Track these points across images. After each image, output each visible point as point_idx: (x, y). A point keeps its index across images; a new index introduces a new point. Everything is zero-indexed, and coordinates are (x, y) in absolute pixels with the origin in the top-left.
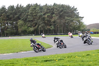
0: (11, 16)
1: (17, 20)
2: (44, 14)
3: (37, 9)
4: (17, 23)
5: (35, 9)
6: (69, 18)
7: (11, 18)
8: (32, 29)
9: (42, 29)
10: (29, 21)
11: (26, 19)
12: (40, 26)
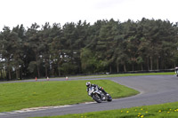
0: (69, 41)
1: (79, 48)
2: (126, 38)
3: (114, 28)
4: (79, 53)
5: (110, 28)
6: (168, 44)
7: (69, 45)
8: (104, 63)
9: (122, 63)
10: (100, 50)
11: (95, 46)
12: (118, 58)
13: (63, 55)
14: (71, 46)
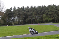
0: (39, 12)
1: (42, 14)
2: (58, 11)
3: (54, 7)
4: (42, 16)
5: (53, 7)
7: (39, 13)
8: (51, 19)
9: (57, 19)
10: (49, 15)
11: (48, 14)
12: (56, 18)
13: (37, 17)
14: (40, 14)
